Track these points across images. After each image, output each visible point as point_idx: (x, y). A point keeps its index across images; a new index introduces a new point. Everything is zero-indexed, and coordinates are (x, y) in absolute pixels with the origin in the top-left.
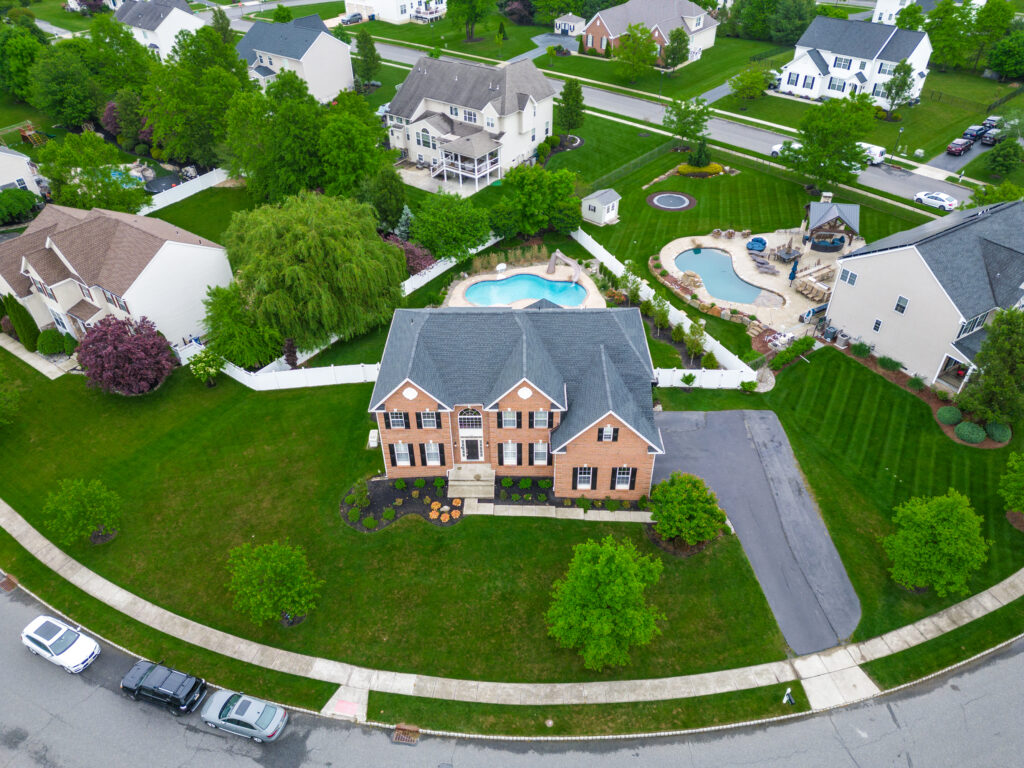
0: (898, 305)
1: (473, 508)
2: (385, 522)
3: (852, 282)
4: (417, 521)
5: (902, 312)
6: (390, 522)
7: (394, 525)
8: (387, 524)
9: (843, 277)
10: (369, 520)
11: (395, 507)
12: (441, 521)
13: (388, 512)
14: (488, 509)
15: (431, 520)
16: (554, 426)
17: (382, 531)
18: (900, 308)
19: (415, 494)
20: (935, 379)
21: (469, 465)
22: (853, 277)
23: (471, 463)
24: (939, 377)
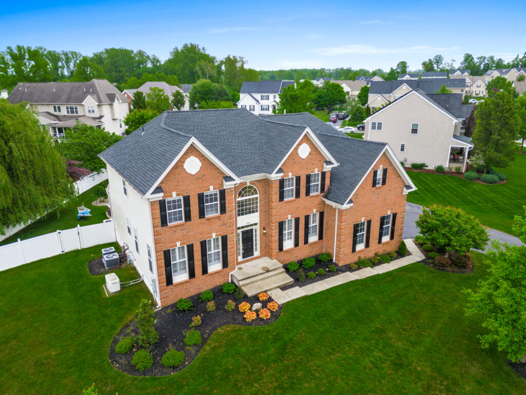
0: (412, 130)
1: (282, 298)
2: (192, 350)
3: (379, 128)
4: (233, 331)
5: (416, 133)
6: (199, 347)
7: (207, 348)
8: (197, 351)
9: (373, 128)
10: (171, 355)
11: (197, 327)
12: (262, 319)
13: (192, 336)
14: (298, 292)
15: (250, 324)
16: (326, 189)
17: (196, 362)
18: (415, 131)
19: (211, 306)
20: (448, 164)
21: (247, 263)
22: (380, 124)
23: (248, 261)
24: (449, 163)
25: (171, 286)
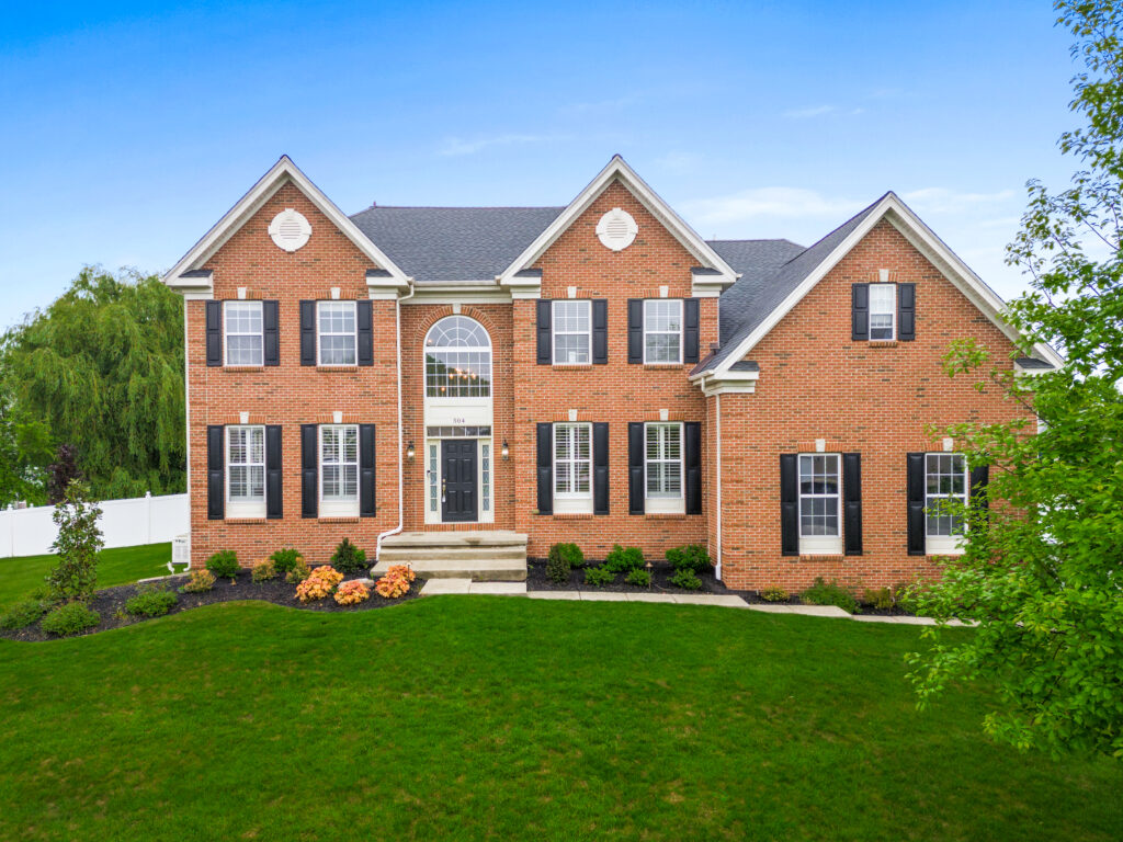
14: (507, 589)
25: (220, 522)
